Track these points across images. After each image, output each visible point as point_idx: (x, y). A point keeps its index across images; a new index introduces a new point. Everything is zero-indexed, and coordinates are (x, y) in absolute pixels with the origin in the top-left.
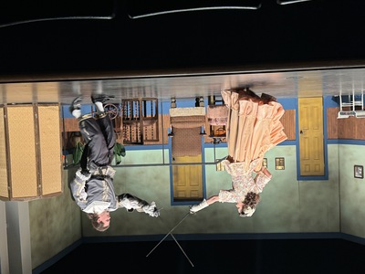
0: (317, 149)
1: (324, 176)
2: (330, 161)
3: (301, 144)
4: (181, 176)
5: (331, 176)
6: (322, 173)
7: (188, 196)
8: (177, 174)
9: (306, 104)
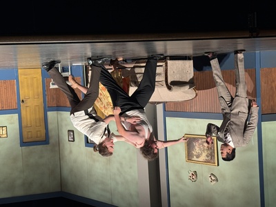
0: (38, 117)
1: (45, 141)
2: (50, 127)
3: (23, 112)
5: (52, 141)
6: (43, 138)
9: (26, 75)
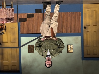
0: (95, 39)
3: (85, 35)
4: (6, 56)
7: (10, 69)
8: (3, 54)
9: (89, 8)
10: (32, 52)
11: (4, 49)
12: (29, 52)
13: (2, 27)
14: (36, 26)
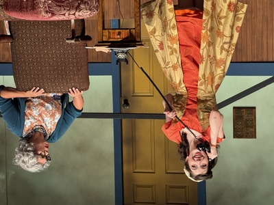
8: (133, 141)
10: (247, 137)
11: (139, 121)
12: (236, 135)
13: (131, 34)
14: (265, 33)
